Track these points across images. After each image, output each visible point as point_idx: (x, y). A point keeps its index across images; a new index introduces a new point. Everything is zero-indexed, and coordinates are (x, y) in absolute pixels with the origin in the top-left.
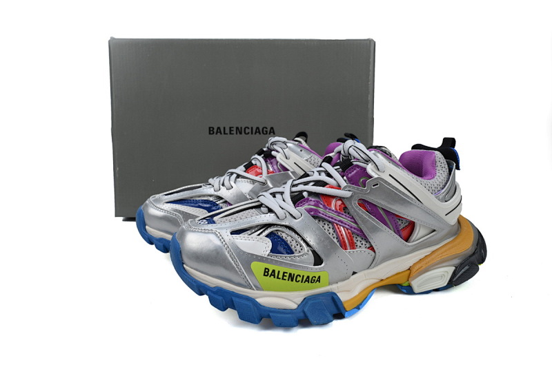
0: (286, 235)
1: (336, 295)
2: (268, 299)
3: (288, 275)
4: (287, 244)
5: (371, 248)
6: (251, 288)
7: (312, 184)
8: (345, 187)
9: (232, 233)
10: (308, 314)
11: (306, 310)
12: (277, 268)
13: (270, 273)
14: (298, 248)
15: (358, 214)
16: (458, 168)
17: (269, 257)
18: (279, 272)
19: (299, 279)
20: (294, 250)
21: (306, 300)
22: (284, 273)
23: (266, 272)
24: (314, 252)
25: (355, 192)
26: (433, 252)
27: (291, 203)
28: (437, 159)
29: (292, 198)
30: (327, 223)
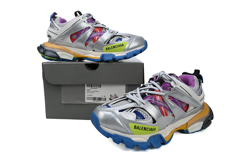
0: (141, 111)
1: (161, 135)
2: (136, 138)
3: (143, 128)
4: (142, 115)
5: (173, 115)
6: (129, 134)
7: (148, 90)
8: (163, 91)
9: (120, 111)
10: (153, 144)
11: (151, 142)
12: (139, 125)
13: (137, 127)
14: (147, 117)
15: (168, 102)
16: (202, 82)
17: (136, 121)
18: (140, 127)
19: (148, 129)
20: (145, 117)
21: (151, 138)
22: (142, 127)
23: (135, 127)
24: (153, 118)
25: (166, 93)
26: (195, 116)
27: (141, 98)
28: (195, 79)
29: (141, 96)
30: (156, 106)
